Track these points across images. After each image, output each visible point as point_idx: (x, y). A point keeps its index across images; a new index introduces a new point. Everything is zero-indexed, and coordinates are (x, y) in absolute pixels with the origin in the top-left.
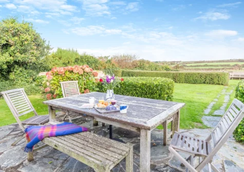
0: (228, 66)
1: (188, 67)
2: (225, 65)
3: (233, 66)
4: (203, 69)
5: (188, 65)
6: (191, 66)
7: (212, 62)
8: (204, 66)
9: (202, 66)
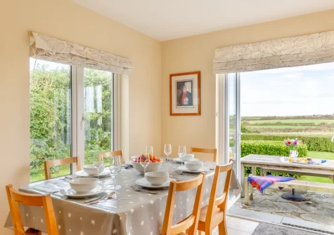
0: (312, 124)
1: (252, 125)
2: (307, 124)
3: (319, 125)
4: (276, 130)
5: (251, 122)
6: (256, 125)
7: (288, 118)
8: (276, 124)
9: (273, 125)
